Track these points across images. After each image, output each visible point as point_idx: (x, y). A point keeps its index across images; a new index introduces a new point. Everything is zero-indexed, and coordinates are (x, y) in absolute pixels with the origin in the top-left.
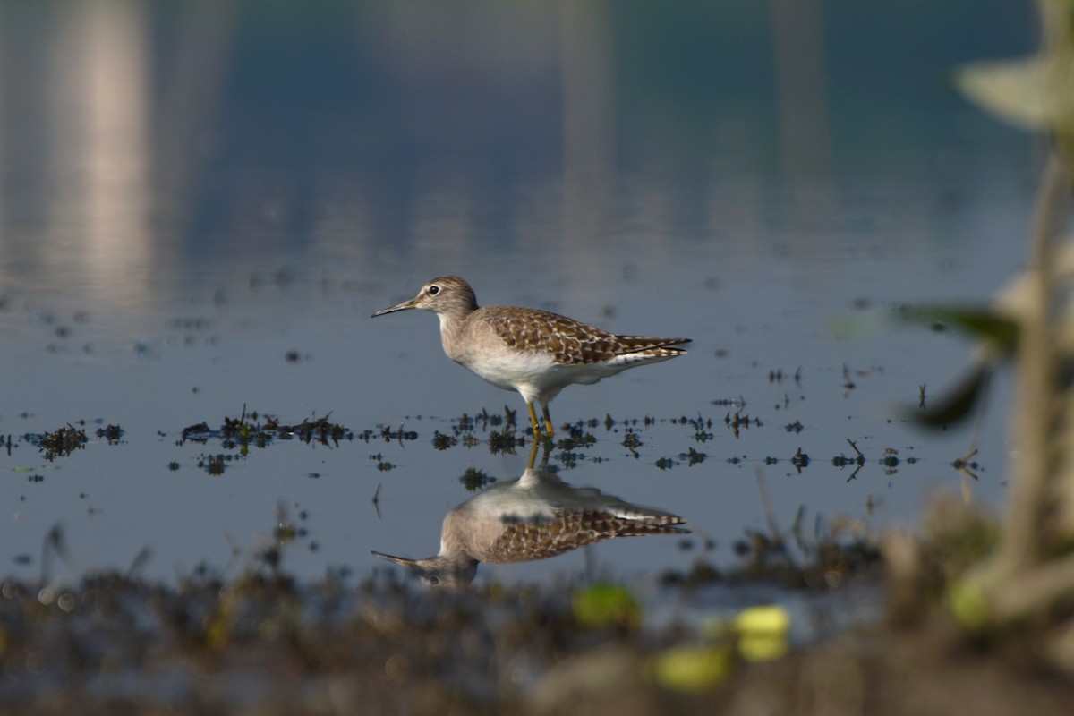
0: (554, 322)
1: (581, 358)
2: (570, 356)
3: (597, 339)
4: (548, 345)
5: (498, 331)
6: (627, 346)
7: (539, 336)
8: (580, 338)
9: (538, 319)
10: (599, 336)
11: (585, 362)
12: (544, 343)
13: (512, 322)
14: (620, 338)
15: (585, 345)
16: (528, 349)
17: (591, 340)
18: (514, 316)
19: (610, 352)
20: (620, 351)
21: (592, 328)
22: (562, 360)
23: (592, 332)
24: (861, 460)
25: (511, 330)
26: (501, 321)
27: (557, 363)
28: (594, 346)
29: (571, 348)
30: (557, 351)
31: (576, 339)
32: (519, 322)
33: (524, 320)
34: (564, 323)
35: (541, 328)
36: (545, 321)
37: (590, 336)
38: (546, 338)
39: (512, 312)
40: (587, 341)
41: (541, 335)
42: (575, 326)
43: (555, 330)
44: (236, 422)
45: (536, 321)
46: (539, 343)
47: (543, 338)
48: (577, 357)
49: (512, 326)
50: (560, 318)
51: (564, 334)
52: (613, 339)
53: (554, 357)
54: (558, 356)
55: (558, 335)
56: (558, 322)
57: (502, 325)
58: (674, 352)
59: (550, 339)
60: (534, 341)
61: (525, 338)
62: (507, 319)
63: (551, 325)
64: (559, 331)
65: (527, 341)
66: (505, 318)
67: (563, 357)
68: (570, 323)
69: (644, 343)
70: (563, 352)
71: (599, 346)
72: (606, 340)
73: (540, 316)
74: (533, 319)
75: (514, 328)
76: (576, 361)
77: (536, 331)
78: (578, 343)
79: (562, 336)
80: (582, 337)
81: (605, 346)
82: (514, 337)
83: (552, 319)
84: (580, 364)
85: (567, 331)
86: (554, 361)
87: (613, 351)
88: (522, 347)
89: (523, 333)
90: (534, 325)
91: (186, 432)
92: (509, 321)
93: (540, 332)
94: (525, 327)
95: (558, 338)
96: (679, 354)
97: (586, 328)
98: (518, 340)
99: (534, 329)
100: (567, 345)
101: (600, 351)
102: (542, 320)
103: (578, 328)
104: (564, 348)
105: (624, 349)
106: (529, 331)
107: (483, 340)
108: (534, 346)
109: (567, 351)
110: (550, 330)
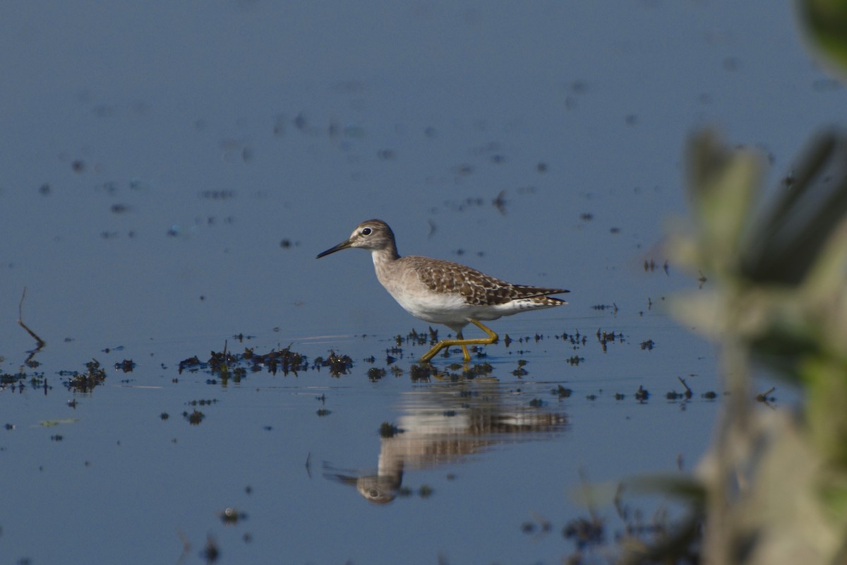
0: (466, 273)
1: (486, 301)
2: (478, 299)
3: (498, 287)
4: (461, 290)
5: (423, 277)
6: (521, 293)
7: (455, 283)
8: (485, 286)
9: (454, 270)
10: (500, 284)
11: (489, 304)
12: (458, 288)
13: (434, 271)
14: (516, 287)
15: (489, 291)
16: (445, 292)
17: (495, 288)
18: (436, 267)
19: (509, 297)
20: (516, 296)
21: (495, 279)
22: (471, 302)
23: (495, 282)
24: (689, 394)
25: (433, 277)
26: (426, 271)
27: (468, 304)
28: (496, 293)
29: (479, 293)
30: (468, 295)
31: (482, 286)
32: (440, 272)
33: (443, 270)
34: (473, 275)
35: (456, 276)
36: (459, 272)
37: (494, 285)
38: (460, 285)
39: (435, 264)
40: (491, 288)
41: (456, 282)
42: (482, 276)
43: (467, 279)
44: (220, 355)
45: (452, 271)
46: (455, 288)
47: (457, 285)
48: (483, 300)
49: (434, 274)
50: (470, 271)
51: (473, 282)
52: (511, 288)
53: (465, 299)
54: (469, 299)
55: (469, 283)
56: (470, 273)
57: (426, 273)
58: (558, 302)
59: (463, 286)
60: (450, 286)
61: (443, 284)
62: (430, 269)
63: (464, 275)
64: (470, 279)
65: (445, 286)
66: (429, 268)
67: (472, 300)
68: (478, 275)
69: (534, 291)
70: (472, 296)
71: (500, 292)
72: (505, 288)
73: (456, 268)
74: (450, 270)
75: (436, 276)
76: (482, 303)
77: (453, 279)
78: (484, 290)
79: (472, 284)
80: (487, 285)
81: (505, 292)
82: (435, 283)
83: (465, 270)
84: (485, 305)
85: (476, 280)
86: (465, 302)
87: (511, 296)
88: (441, 291)
89: (442, 280)
90: (451, 274)
91: (183, 365)
92: (432, 271)
93: (455, 280)
94: (444, 276)
95: (469, 285)
96: (561, 304)
97: (490, 279)
98: (438, 285)
99: (451, 277)
100: (476, 291)
101: (501, 296)
102: (458, 271)
103: (484, 278)
104: (474, 293)
105: (519, 295)
106: (447, 279)
107: (409, 284)
108: (450, 290)
109: (476, 295)
110: (463, 278)
